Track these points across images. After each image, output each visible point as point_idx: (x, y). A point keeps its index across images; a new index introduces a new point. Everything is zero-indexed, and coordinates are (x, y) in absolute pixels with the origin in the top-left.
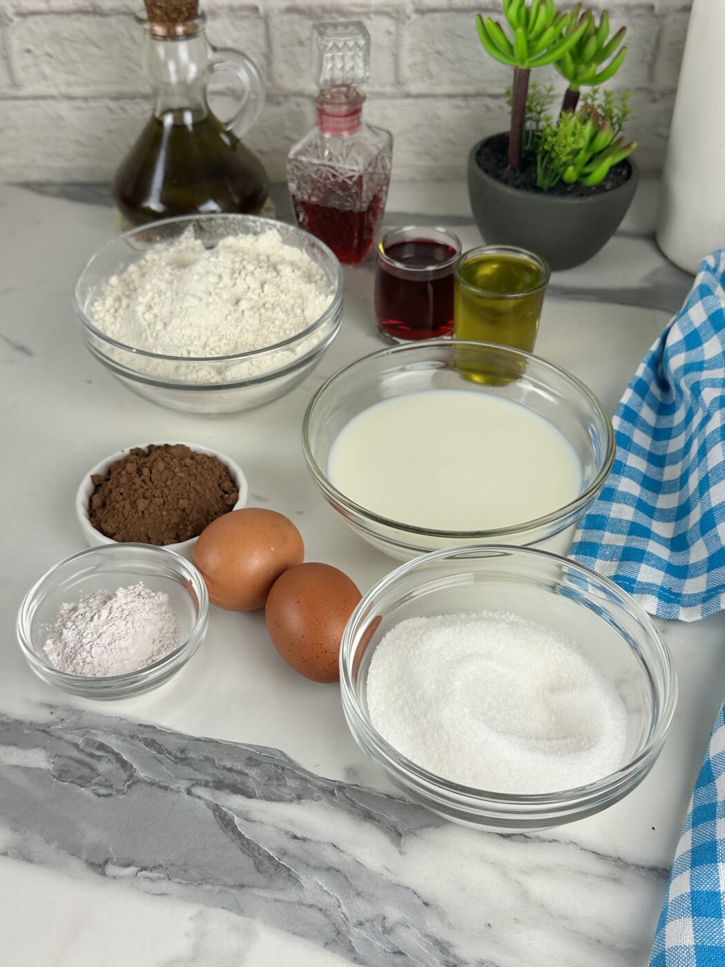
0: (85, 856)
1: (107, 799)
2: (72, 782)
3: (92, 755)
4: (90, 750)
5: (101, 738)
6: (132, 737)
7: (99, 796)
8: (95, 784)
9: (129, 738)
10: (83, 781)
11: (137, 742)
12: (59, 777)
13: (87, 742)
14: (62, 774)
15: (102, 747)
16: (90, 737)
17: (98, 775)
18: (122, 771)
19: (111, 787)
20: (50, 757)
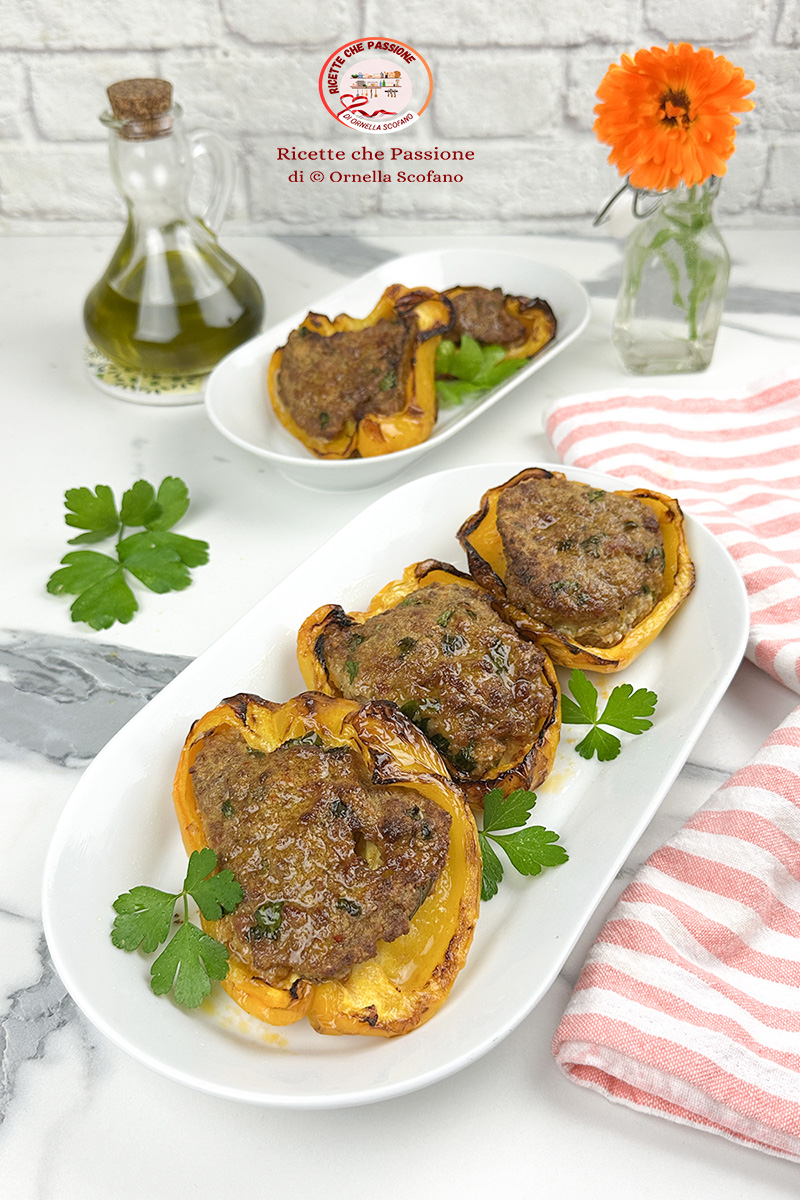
0: (45, 751)
1: (69, 705)
2: (34, 692)
3: (54, 671)
4: (51, 666)
5: (63, 656)
6: (94, 655)
7: (60, 702)
8: (57, 693)
9: (91, 656)
10: (45, 691)
11: (99, 659)
12: (22, 688)
13: (50, 660)
14: (25, 686)
15: (63, 663)
16: (52, 655)
17: (60, 686)
18: (83, 682)
19: (72, 695)
20: (12, 671)
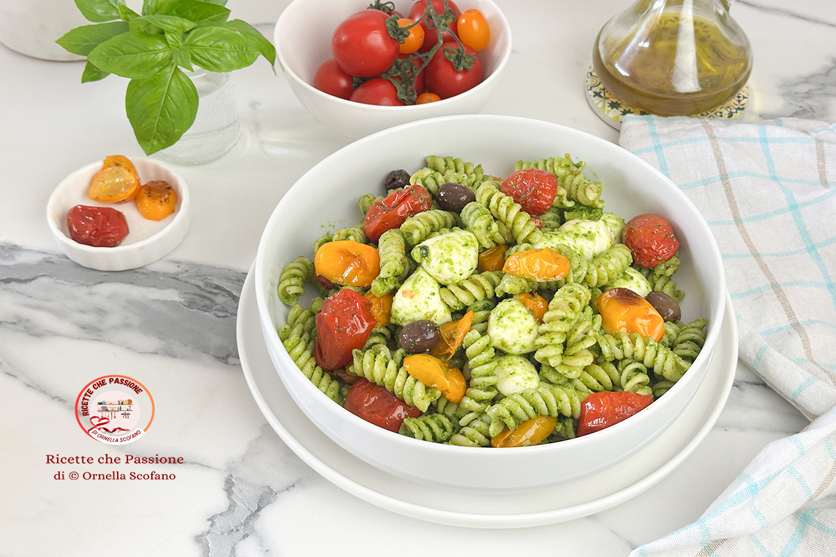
0: (212, 353)
1: (224, 319)
2: (198, 309)
3: (211, 293)
4: (209, 289)
5: (216, 282)
6: (238, 281)
7: (219, 317)
8: (216, 310)
9: (236, 282)
10: (206, 308)
11: (242, 284)
12: (189, 306)
13: (207, 284)
14: (190, 304)
15: (217, 287)
16: (208, 281)
17: (216, 304)
18: (233, 301)
19: (226, 311)
20: (180, 293)
